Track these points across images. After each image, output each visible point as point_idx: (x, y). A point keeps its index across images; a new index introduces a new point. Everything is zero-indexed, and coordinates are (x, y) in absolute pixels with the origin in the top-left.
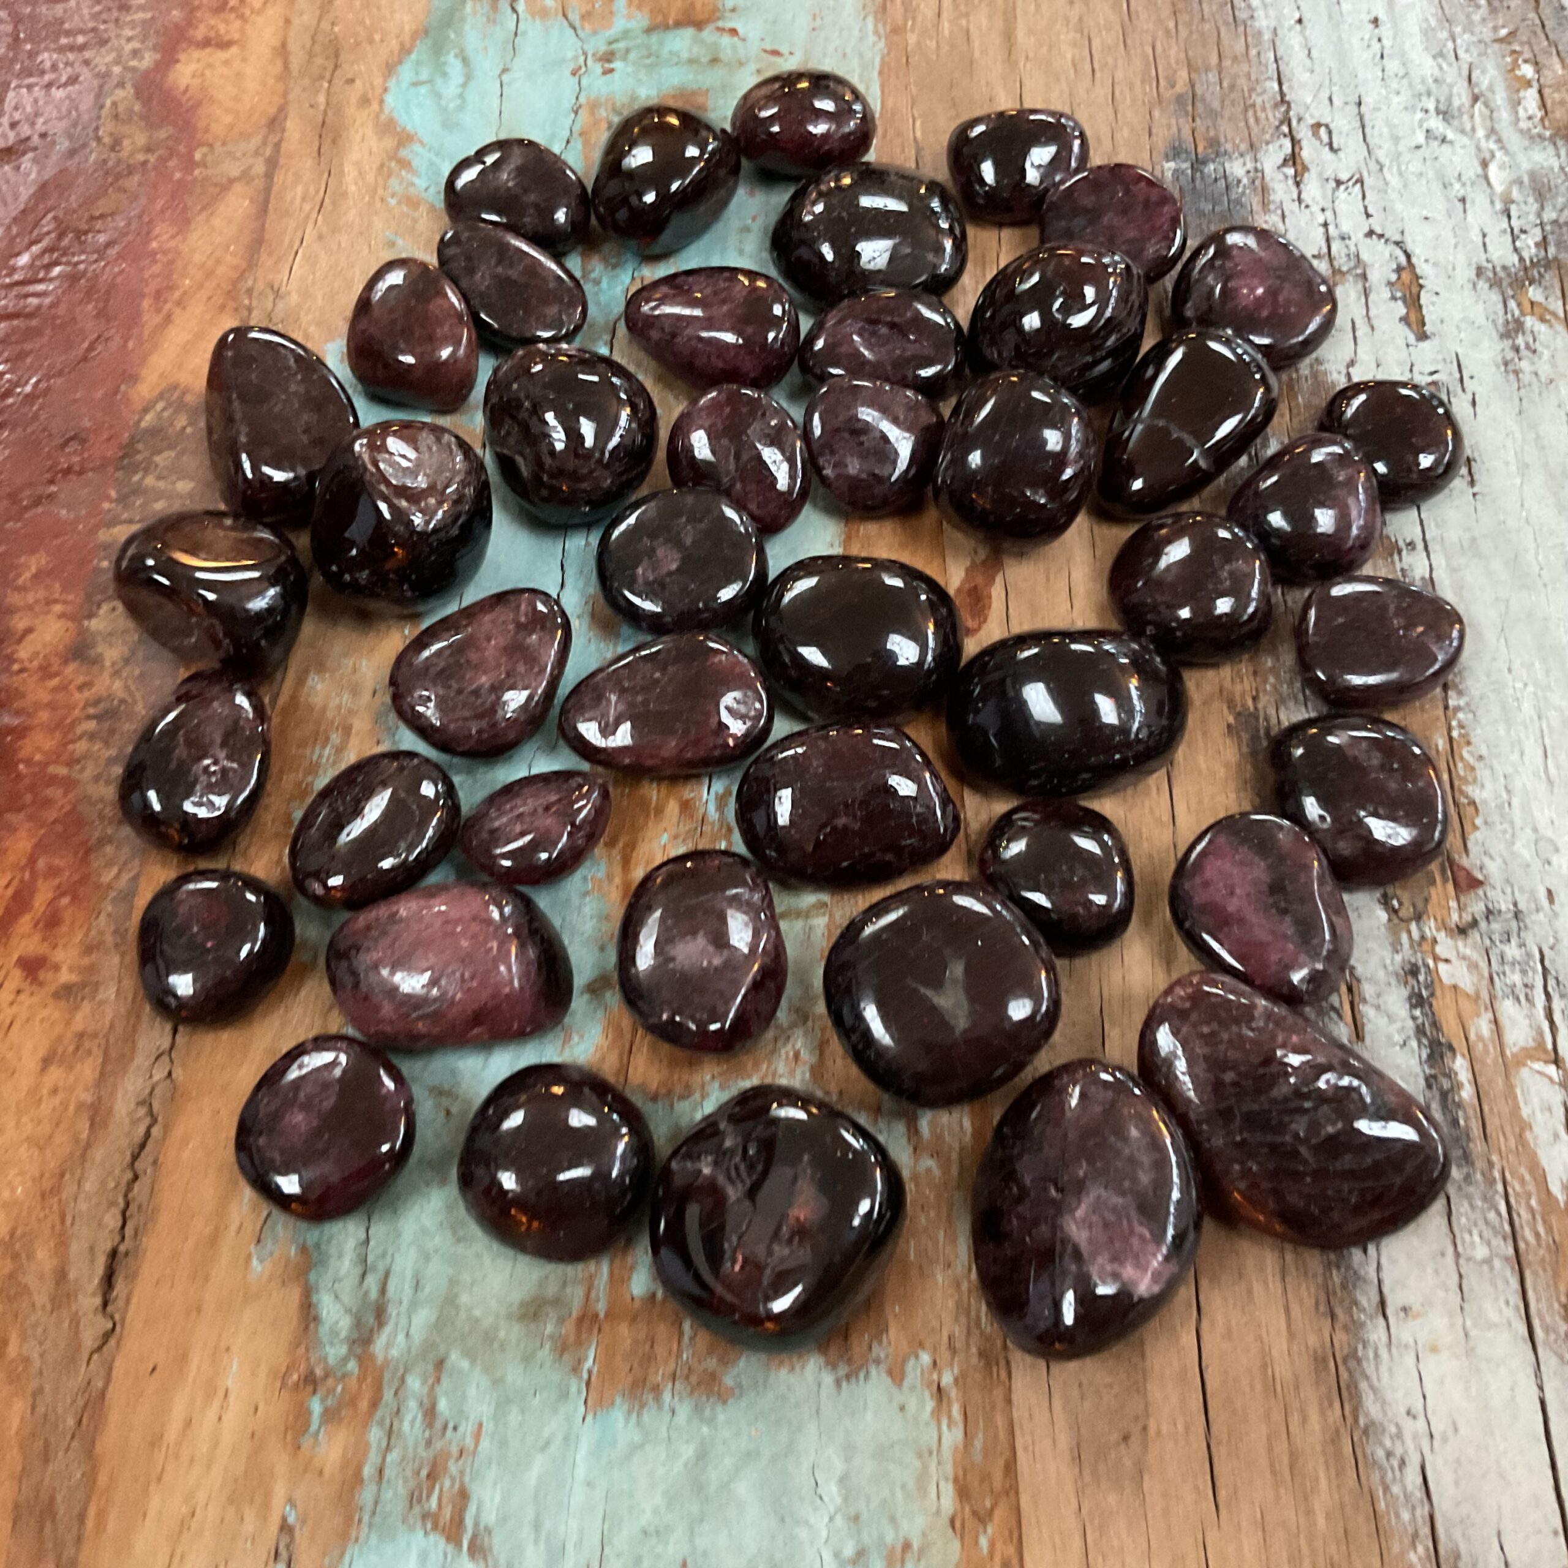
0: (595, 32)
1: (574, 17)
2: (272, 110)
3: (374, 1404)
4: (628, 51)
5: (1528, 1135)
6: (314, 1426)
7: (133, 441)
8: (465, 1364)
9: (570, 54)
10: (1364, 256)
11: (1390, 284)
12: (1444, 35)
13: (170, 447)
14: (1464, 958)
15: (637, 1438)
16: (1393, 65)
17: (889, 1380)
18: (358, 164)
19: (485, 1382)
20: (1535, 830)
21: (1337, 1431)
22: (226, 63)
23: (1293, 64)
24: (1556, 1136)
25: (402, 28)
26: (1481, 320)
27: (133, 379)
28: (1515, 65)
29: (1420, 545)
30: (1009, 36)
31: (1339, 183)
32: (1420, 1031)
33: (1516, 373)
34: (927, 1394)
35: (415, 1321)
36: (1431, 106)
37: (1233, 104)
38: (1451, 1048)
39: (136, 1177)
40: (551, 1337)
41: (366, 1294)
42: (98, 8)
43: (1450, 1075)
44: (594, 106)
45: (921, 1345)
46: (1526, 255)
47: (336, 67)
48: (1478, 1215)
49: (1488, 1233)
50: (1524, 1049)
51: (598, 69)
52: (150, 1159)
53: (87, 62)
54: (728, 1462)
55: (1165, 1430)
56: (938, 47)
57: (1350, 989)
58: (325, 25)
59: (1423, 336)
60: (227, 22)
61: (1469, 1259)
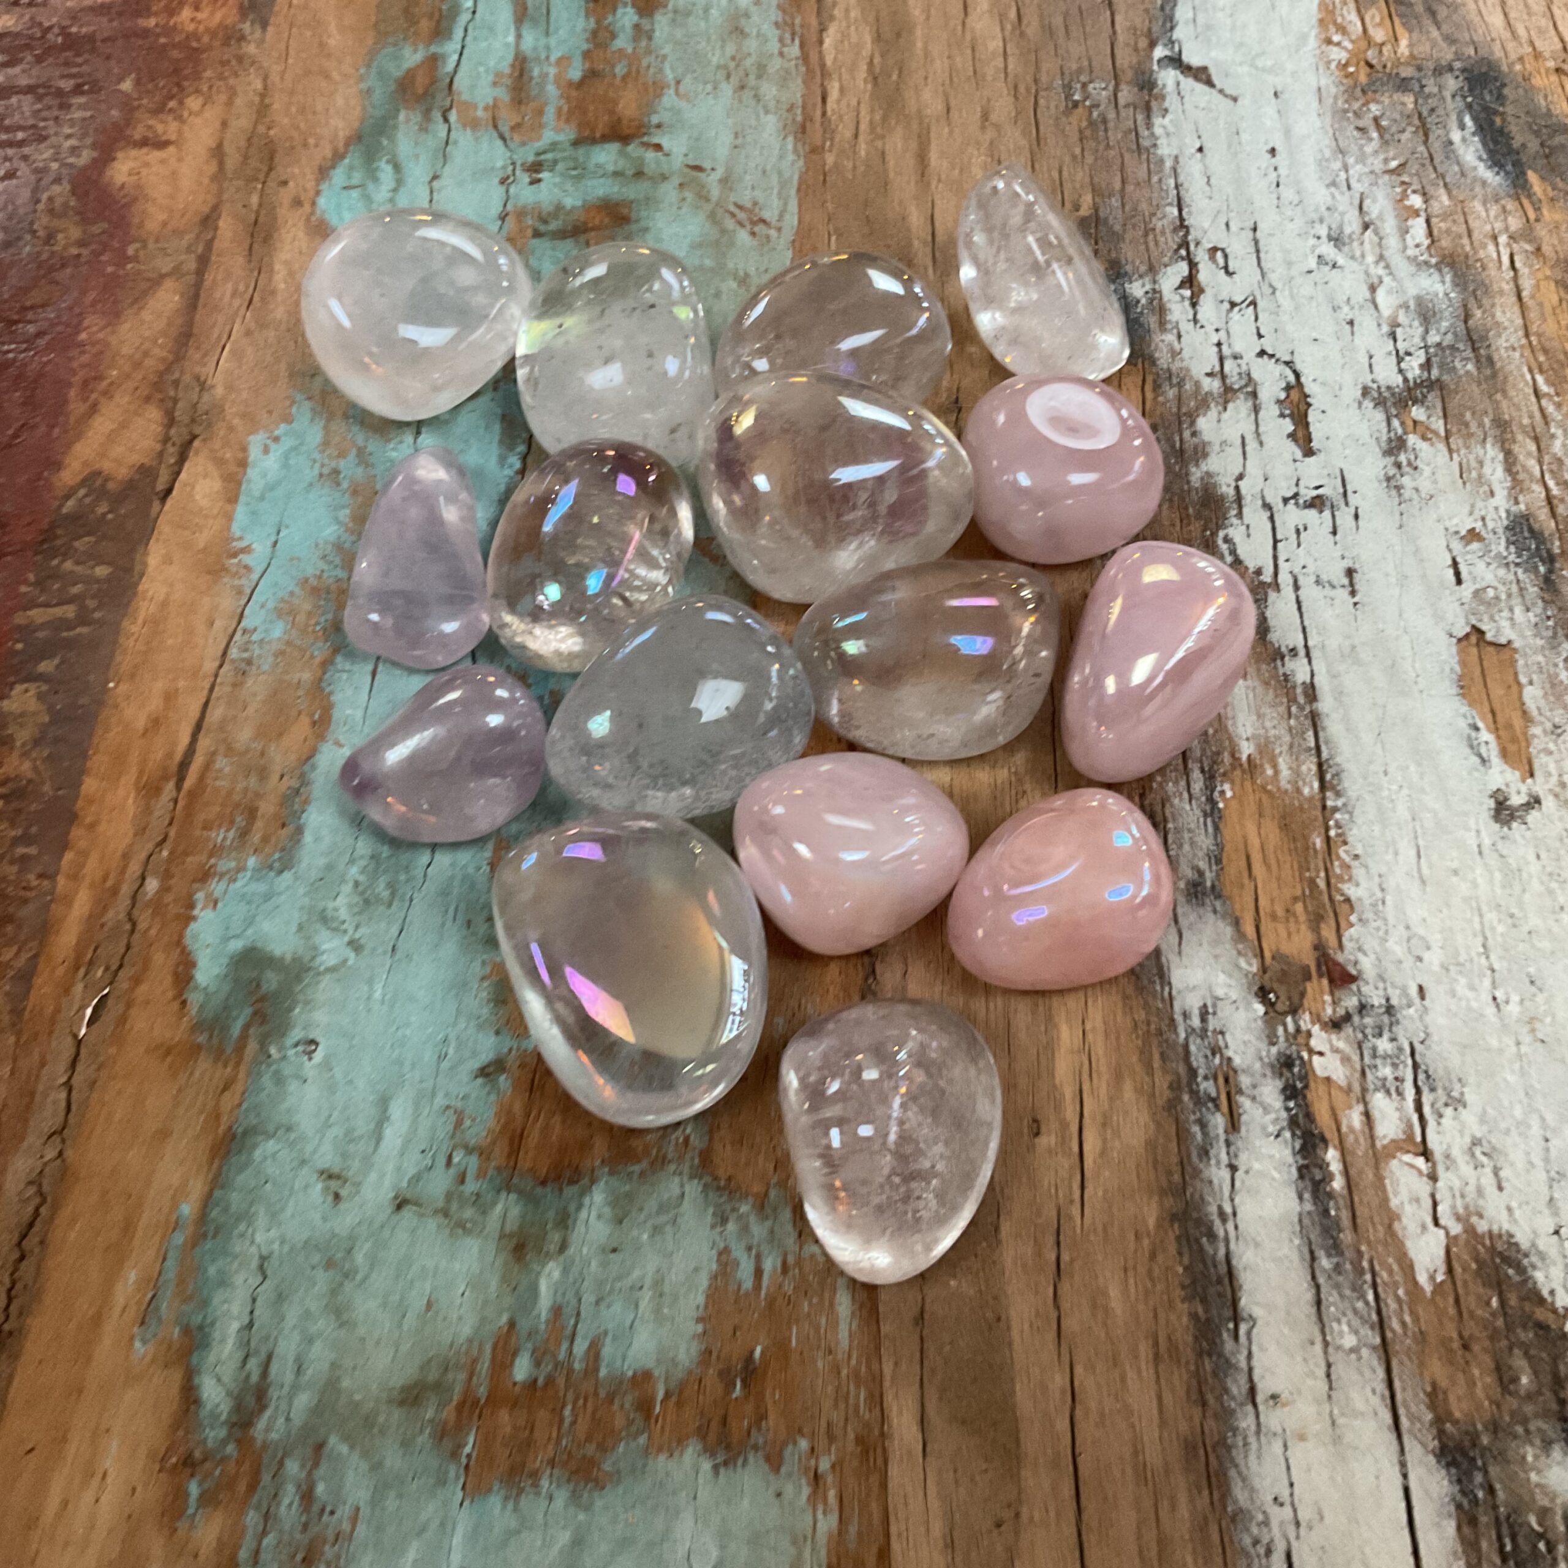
0: (524, 144)
1: (505, 129)
2: (206, 210)
3: (253, 1487)
4: (555, 162)
5: (1396, 1225)
6: (190, 1511)
7: (53, 526)
8: (344, 1449)
9: (500, 164)
10: (1255, 375)
11: (1279, 402)
12: (1337, 165)
13: (89, 534)
14: (1336, 1051)
15: (513, 1524)
16: (1288, 193)
17: (766, 1467)
18: (286, 263)
19: (364, 1466)
20: (1408, 928)
21: (1206, 1518)
22: (163, 162)
23: (1192, 191)
24: (1424, 1227)
25: (336, 135)
26: (1366, 438)
27: (57, 465)
28: (1404, 196)
29: (1302, 652)
30: (922, 158)
31: (1233, 305)
32: (1293, 1123)
33: (1398, 488)
34: (804, 1481)
35: (296, 1402)
36: (1323, 232)
37: (1134, 226)
38: (1324, 1141)
39: (22, 1258)
40: (431, 1421)
41: (248, 1377)
42: (39, 106)
43: (1323, 1166)
44: (521, 214)
45: (800, 1431)
46: (1410, 376)
47: (271, 169)
48: (1347, 1304)
49: (1356, 1322)
50: (1393, 1141)
51: (525, 178)
52: (37, 1239)
53: (25, 158)
54: (604, 1548)
55: (1037, 1516)
56: (855, 167)
57: (1227, 1080)
58: (261, 129)
59: (1309, 452)
60: (162, 122)
61: (1339, 1348)
